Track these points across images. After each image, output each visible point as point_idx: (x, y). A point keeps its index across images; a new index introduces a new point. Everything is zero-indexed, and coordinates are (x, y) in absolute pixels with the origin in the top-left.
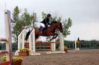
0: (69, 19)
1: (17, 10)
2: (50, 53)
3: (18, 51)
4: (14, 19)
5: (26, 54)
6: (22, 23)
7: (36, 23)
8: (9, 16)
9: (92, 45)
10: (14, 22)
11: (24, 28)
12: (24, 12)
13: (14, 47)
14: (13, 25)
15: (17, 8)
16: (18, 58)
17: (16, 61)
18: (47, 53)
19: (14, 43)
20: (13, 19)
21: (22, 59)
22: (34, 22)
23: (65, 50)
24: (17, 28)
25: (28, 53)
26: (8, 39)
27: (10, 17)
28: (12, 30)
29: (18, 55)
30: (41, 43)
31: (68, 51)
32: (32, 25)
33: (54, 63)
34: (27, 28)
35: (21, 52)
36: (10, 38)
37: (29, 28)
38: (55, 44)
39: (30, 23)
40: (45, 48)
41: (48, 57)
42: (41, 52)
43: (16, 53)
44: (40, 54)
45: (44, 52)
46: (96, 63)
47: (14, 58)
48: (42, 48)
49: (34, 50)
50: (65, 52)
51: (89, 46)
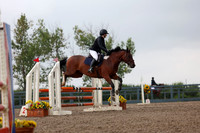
0: (129, 41)
1: (23, 22)
2: (91, 109)
3: (27, 106)
4: (18, 41)
5: (42, 112)
6: (34, 49)
7: (62, 49)
8: (7, 35)
9: (175, 94)
10: (18, 47)
11: (37, 60)
12: (37, 27)
13: (19, 99)
14: (16, 53)
15: (23, 18)
16: (26, 122)
17: (21, 126)
18: (85, 110)
19: (19, 90)
20: (15, 41)
21: (35, 123)
22: (57, 47)
23: (122, 104)
24: (25, 60)
25: (45, 110)
26: (5, 83)
27: (9, 37)
28: (14, 63)
29: (26, 114)
30: (72, 89)
31: (128, 106)
32: (54, 54)
33: (99, 131)
34: (43, 60)
35: (33, 110)
36: (9, 81)
37: (48, 58)
38: (100, 92)
39: (50, 50)
40: (81, 101)
41: (86, 118)
42: (73, 108)
43: (22, 110)
44: (70, 113)
45: (78, 108)
46: (183, 129)
47: (18, 121)
48: (76, 100)
49: (59, 104)
50: (121, 108)
51: (169, 96)
